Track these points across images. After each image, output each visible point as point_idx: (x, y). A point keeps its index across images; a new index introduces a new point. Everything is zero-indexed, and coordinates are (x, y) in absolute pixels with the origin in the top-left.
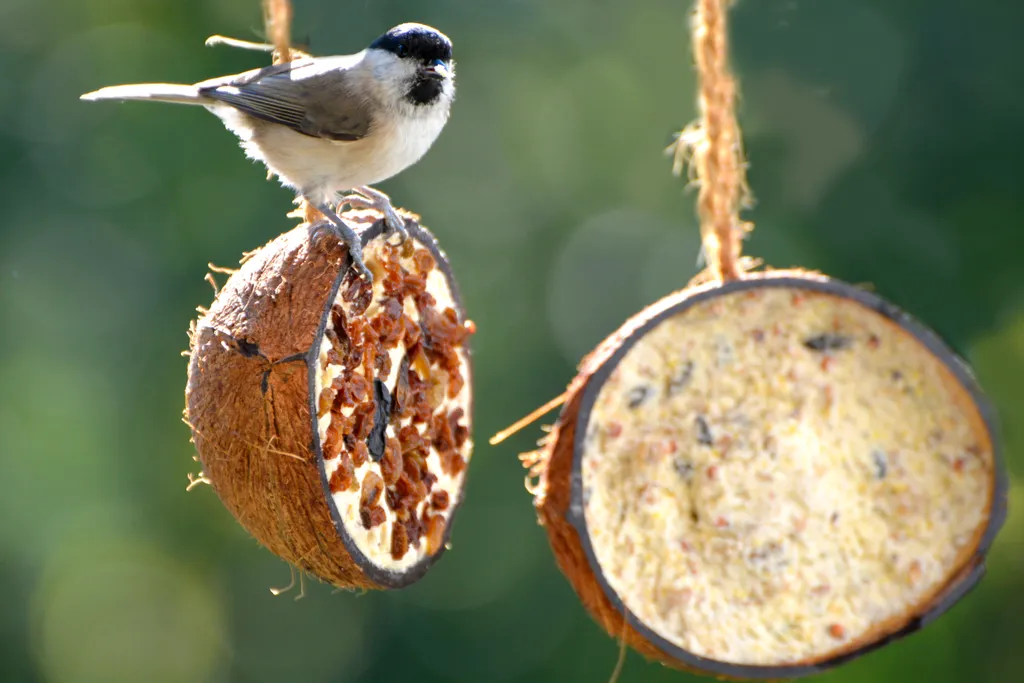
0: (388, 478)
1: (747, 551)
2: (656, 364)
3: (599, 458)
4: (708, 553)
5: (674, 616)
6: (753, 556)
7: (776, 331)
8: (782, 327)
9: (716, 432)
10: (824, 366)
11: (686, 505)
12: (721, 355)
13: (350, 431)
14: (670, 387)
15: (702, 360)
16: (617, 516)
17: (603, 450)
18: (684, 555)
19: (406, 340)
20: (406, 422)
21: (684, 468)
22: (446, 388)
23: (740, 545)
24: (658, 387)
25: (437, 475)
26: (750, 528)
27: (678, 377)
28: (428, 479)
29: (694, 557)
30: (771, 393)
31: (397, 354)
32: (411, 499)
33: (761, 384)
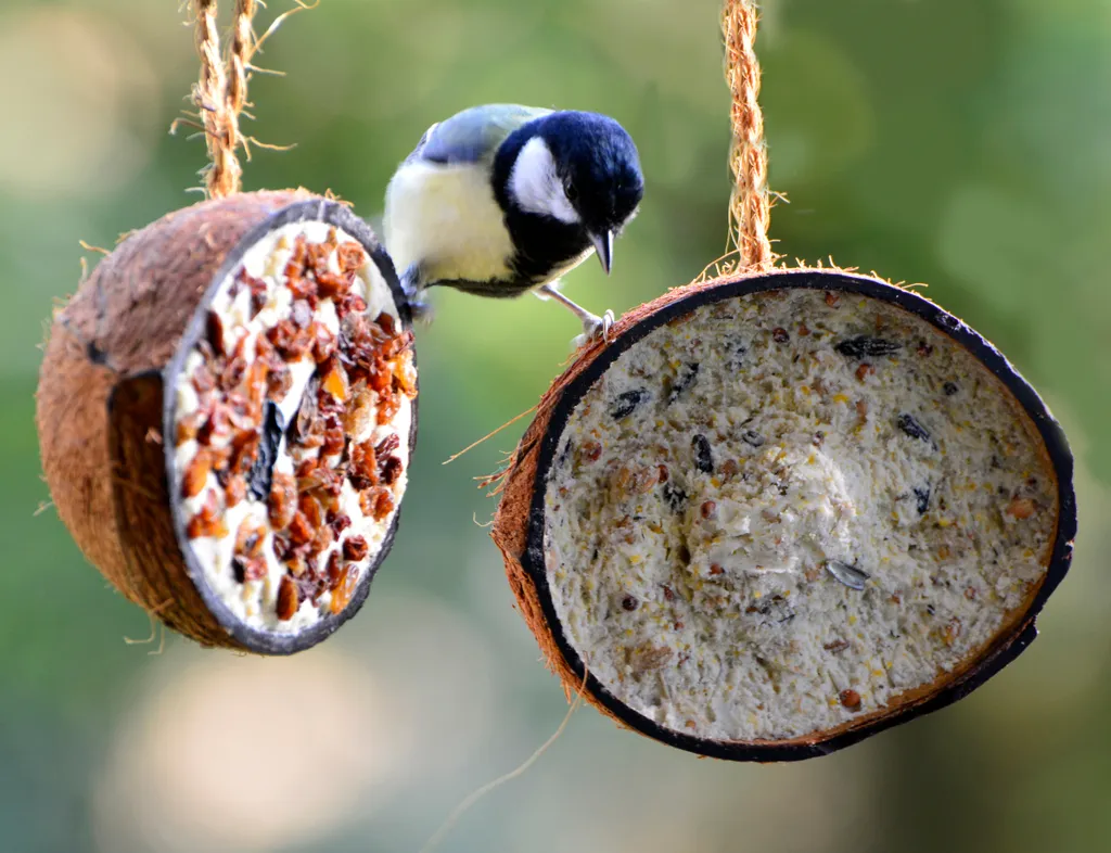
0: (274, 521)
1: (745, 604)
2: (653, 364)
3: (569, 483)
4: (697, 602)
5: (649, 679)
6: (751, 609)
7: (804, 332)
8: (811, 326)
9: (719, 453)
10: (859, 375)
11: (674, 542)
12: (733, 357)
13: (223, 464)
14: (670, 390)
15: (710, 361)
16: (588, 554)
17: (576, 474)
18: (667, 605)
19: (315, 351)
20: (311, 454)
21: (676, 497)
22: (374, 411)
23: (736, 597)
24: (654, 391)
25: (352, 519)
26: (750, 578)
27: (679, 381)
28: (338, 522)
29: (680, 608)
30: (792, 406)
31: (302, 370)
32: (307, 548)
33: (781, 393)
